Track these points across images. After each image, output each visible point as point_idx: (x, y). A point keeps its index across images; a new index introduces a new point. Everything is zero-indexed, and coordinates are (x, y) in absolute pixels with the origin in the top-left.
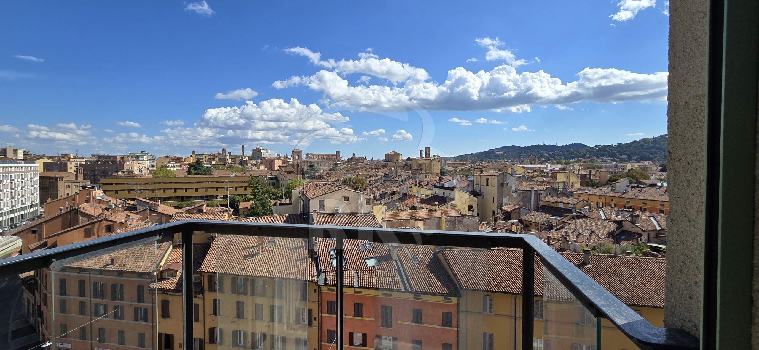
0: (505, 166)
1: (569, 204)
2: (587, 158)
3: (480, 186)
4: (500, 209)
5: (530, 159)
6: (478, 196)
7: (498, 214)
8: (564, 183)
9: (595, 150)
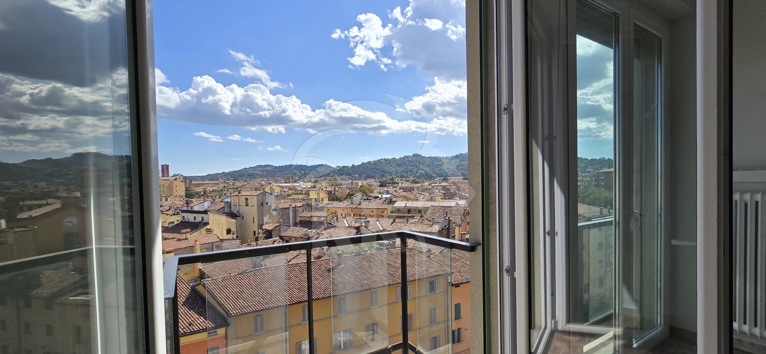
0: (262, 186)
1: (321, 217)
2: (331, 177)
3: (238, 207)
4: (261, 228)
5: (284, 178)
6: (236, 218)
7: (259, 234)
8: (316, 199)
9: (337, 170)
